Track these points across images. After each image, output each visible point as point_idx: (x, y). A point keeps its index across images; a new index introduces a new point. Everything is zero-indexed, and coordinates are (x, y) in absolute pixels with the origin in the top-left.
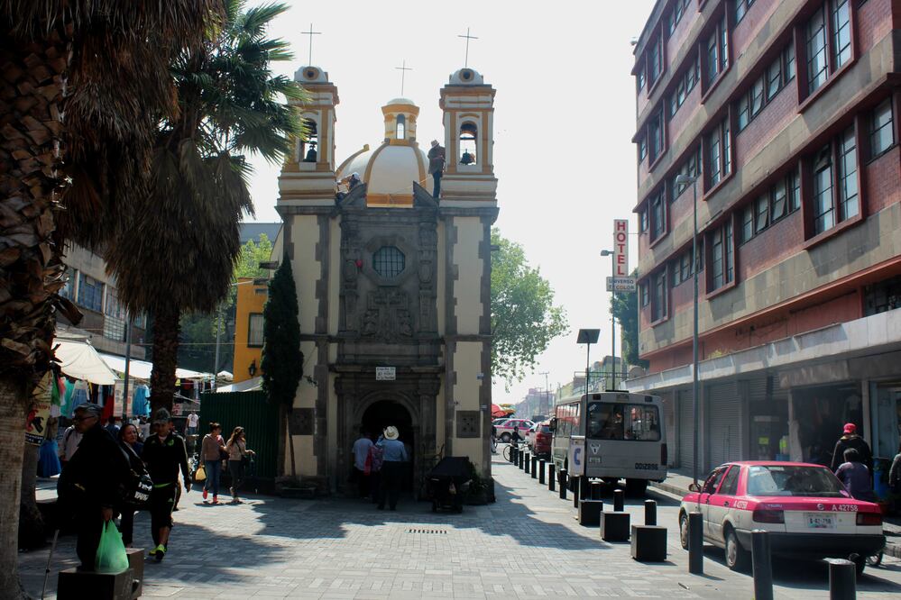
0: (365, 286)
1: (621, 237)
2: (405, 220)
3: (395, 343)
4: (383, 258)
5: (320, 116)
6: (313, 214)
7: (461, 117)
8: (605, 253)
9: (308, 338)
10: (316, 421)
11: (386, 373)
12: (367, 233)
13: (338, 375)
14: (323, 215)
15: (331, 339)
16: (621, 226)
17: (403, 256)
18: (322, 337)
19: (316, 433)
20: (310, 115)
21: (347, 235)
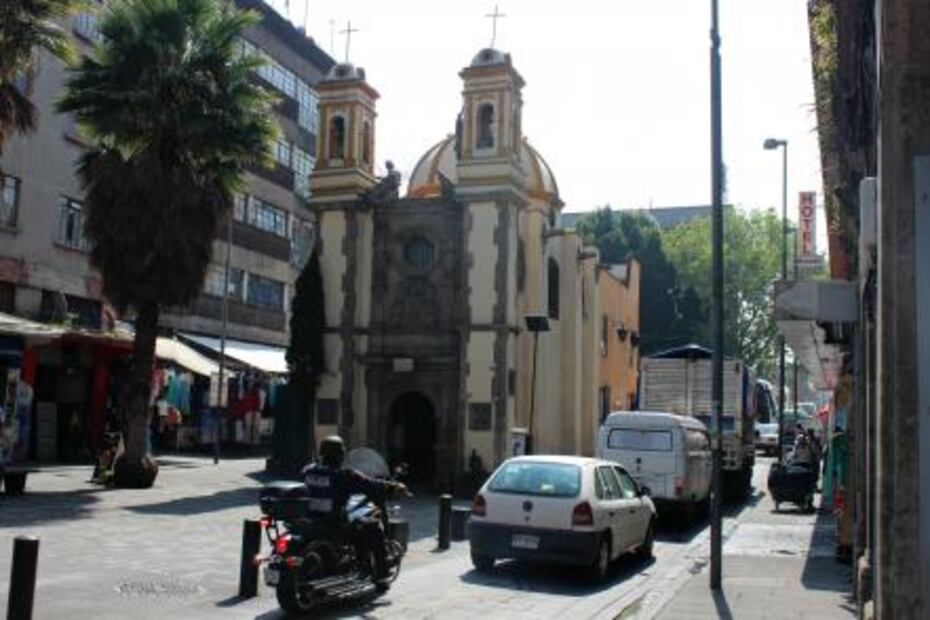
0: (394, 277)
1: (807, 212)
2: (432, 209)
3: (420, 335)
4: (415, 250)
5: (348, 112)
6: (340, 209)
7: (478, 99)
9: (333, 330)
10: (340, 411)
11: (404, 365)
12: (396, 225)
14: (351, 210)
15: (361, 331)
16: (807, 199)
18: (349, 329)
19: (340, 421)
21: (380, 227)
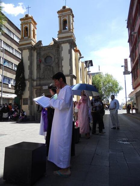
0: (42, 66)
1: (126, 63)
3: (49, 80)
4: (47, 59)
5: (29, 25)
6: (27, 49)
7: (62, 18)
8: (122, 66)
9: (27, 80)
10: (29, 101)
11: (45, 87)
12: (43, 53)
13: (36, 89)
14: (30, 49)
15: (34, 80)
17: (52, 58)
18: (31, 79)
19: (29, 104)
20: (26, 25)
